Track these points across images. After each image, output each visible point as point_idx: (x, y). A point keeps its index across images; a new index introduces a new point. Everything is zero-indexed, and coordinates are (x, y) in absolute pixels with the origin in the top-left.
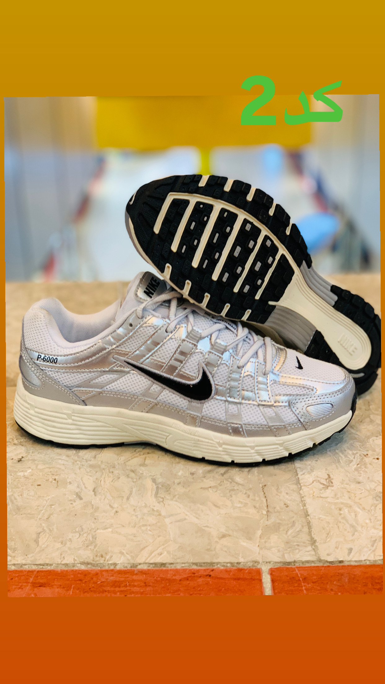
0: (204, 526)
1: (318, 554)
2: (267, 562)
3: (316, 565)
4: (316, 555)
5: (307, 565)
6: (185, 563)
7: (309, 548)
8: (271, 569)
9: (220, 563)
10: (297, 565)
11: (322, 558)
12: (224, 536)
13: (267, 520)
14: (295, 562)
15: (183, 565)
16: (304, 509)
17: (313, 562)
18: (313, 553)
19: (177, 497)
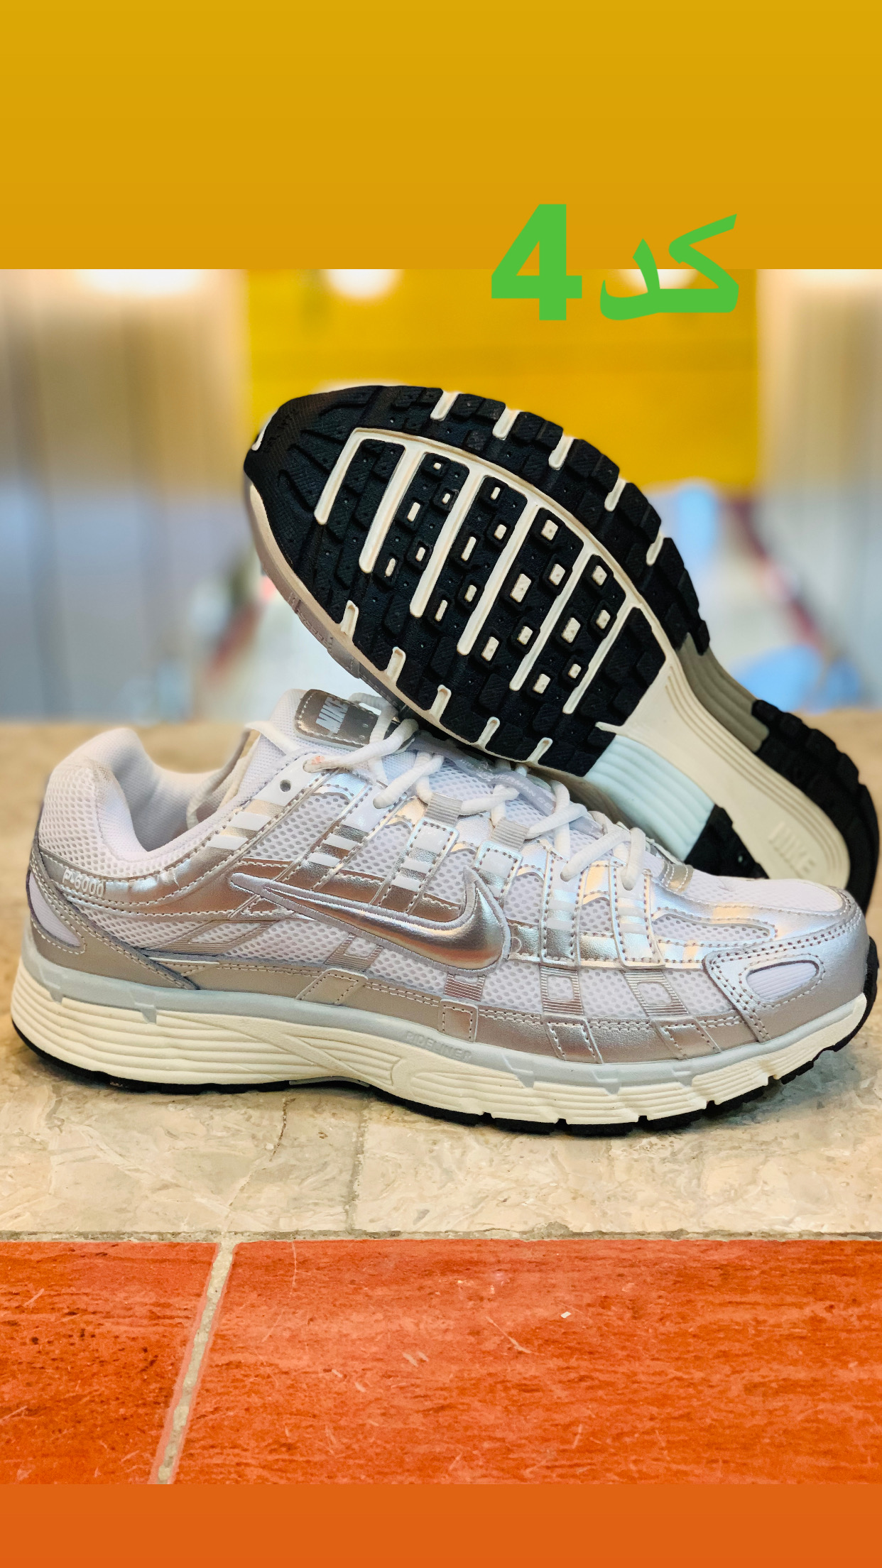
0: (129, 1170)
1: (352, 1220)
2: (236, 1233)
3: (339, 1238)
4: (346, 1222)
5: (322, 1238)
6: (61, 1233)
7: (340, 1209)
8: (242, 1244)
9: (137, 1233)
10: (300, 1238)
11: (357, 1227)
12: (165, 1187)
13: (271, 1160)
14: (297, 1232)
15: (57, 1236)
16: (357, 1142)
17: (335, 1233)
18: (343, 1217)
19: (94, 1118)
